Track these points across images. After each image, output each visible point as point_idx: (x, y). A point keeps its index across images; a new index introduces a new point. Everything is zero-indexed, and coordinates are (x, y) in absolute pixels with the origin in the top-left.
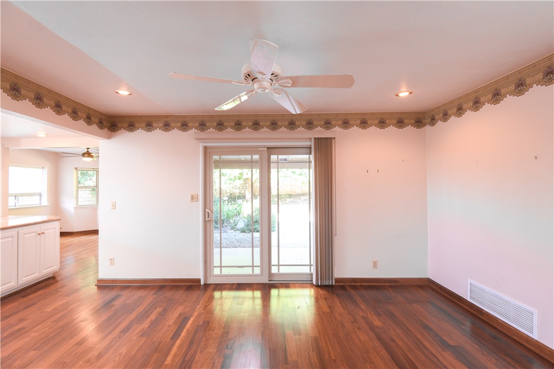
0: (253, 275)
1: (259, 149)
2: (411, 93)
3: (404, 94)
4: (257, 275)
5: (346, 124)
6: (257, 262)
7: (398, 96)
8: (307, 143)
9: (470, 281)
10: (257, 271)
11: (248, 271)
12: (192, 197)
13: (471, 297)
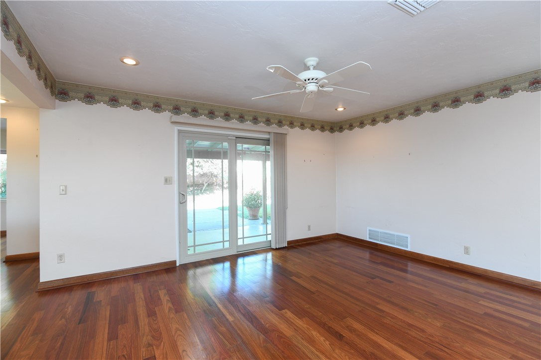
0: (224, 249)
1: (229, 137)
2: (345, 109)
3: (340, 109)
4: (227, 249)
5: (292, 125)
6: (227, 238)
7: (336, 110)
8: (266, 136)
9: (368, 228)
10: (227, 245)
11: (220, 246)
12: (166, 180)
13: (370, 238)
